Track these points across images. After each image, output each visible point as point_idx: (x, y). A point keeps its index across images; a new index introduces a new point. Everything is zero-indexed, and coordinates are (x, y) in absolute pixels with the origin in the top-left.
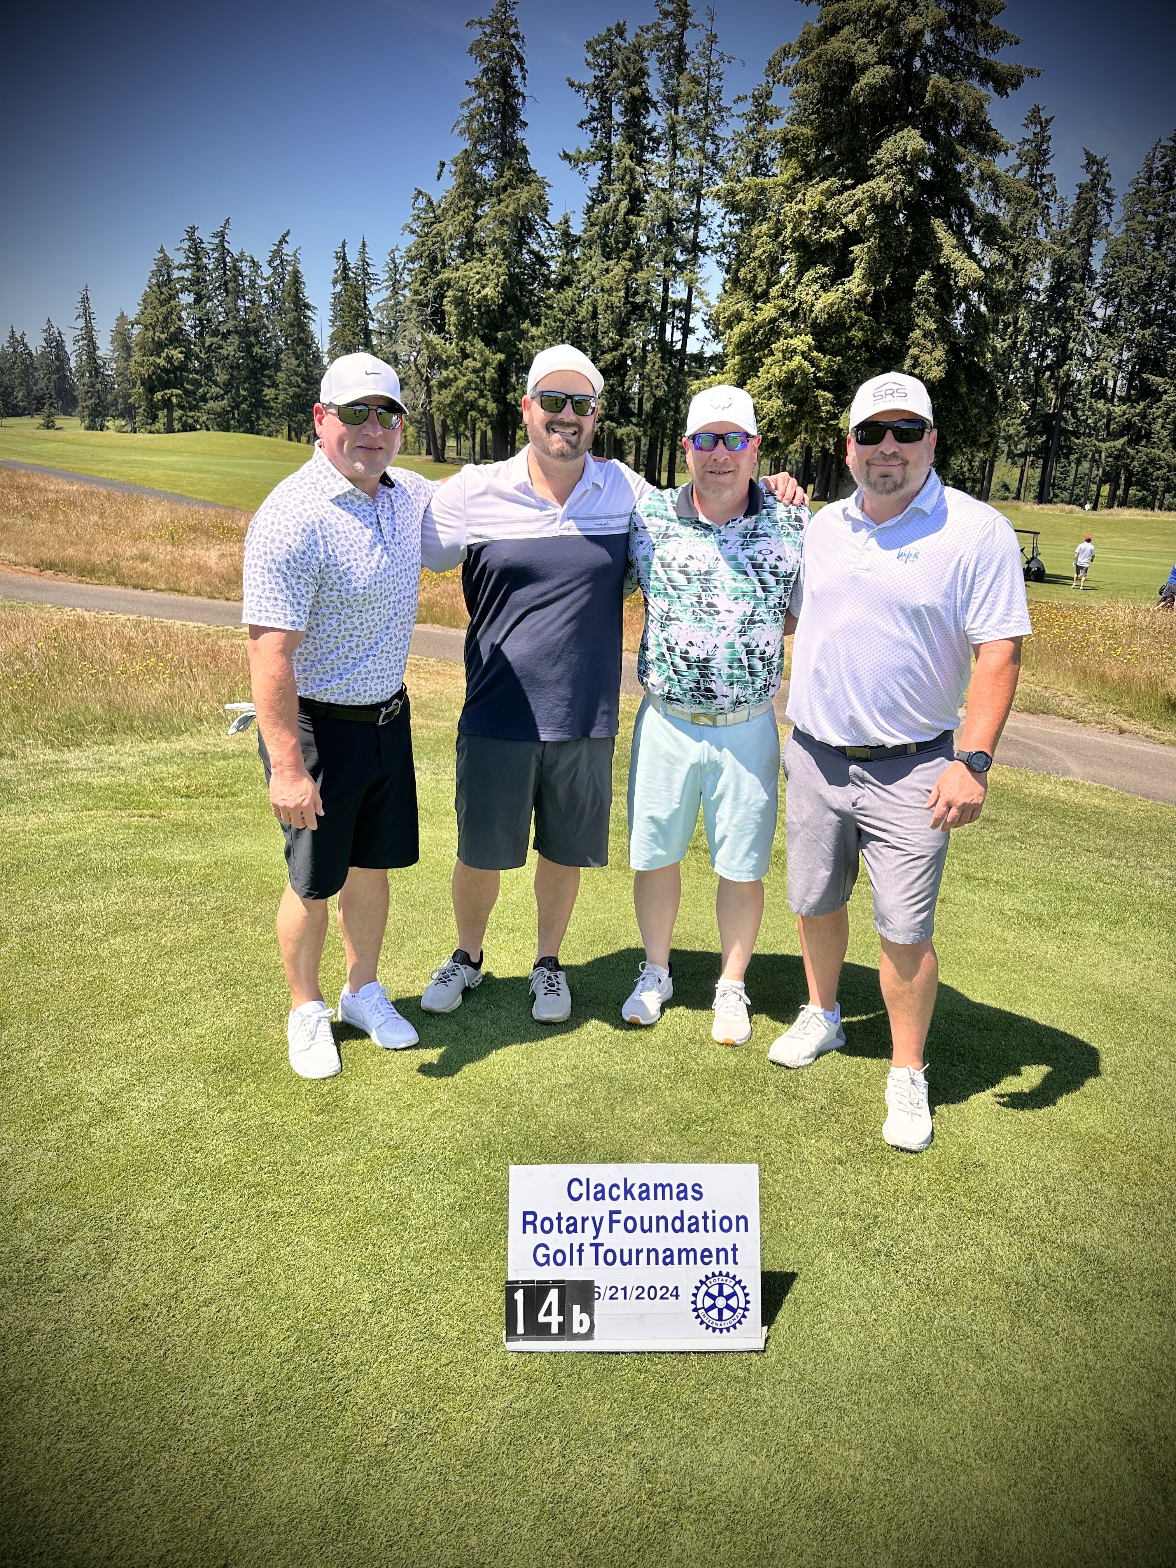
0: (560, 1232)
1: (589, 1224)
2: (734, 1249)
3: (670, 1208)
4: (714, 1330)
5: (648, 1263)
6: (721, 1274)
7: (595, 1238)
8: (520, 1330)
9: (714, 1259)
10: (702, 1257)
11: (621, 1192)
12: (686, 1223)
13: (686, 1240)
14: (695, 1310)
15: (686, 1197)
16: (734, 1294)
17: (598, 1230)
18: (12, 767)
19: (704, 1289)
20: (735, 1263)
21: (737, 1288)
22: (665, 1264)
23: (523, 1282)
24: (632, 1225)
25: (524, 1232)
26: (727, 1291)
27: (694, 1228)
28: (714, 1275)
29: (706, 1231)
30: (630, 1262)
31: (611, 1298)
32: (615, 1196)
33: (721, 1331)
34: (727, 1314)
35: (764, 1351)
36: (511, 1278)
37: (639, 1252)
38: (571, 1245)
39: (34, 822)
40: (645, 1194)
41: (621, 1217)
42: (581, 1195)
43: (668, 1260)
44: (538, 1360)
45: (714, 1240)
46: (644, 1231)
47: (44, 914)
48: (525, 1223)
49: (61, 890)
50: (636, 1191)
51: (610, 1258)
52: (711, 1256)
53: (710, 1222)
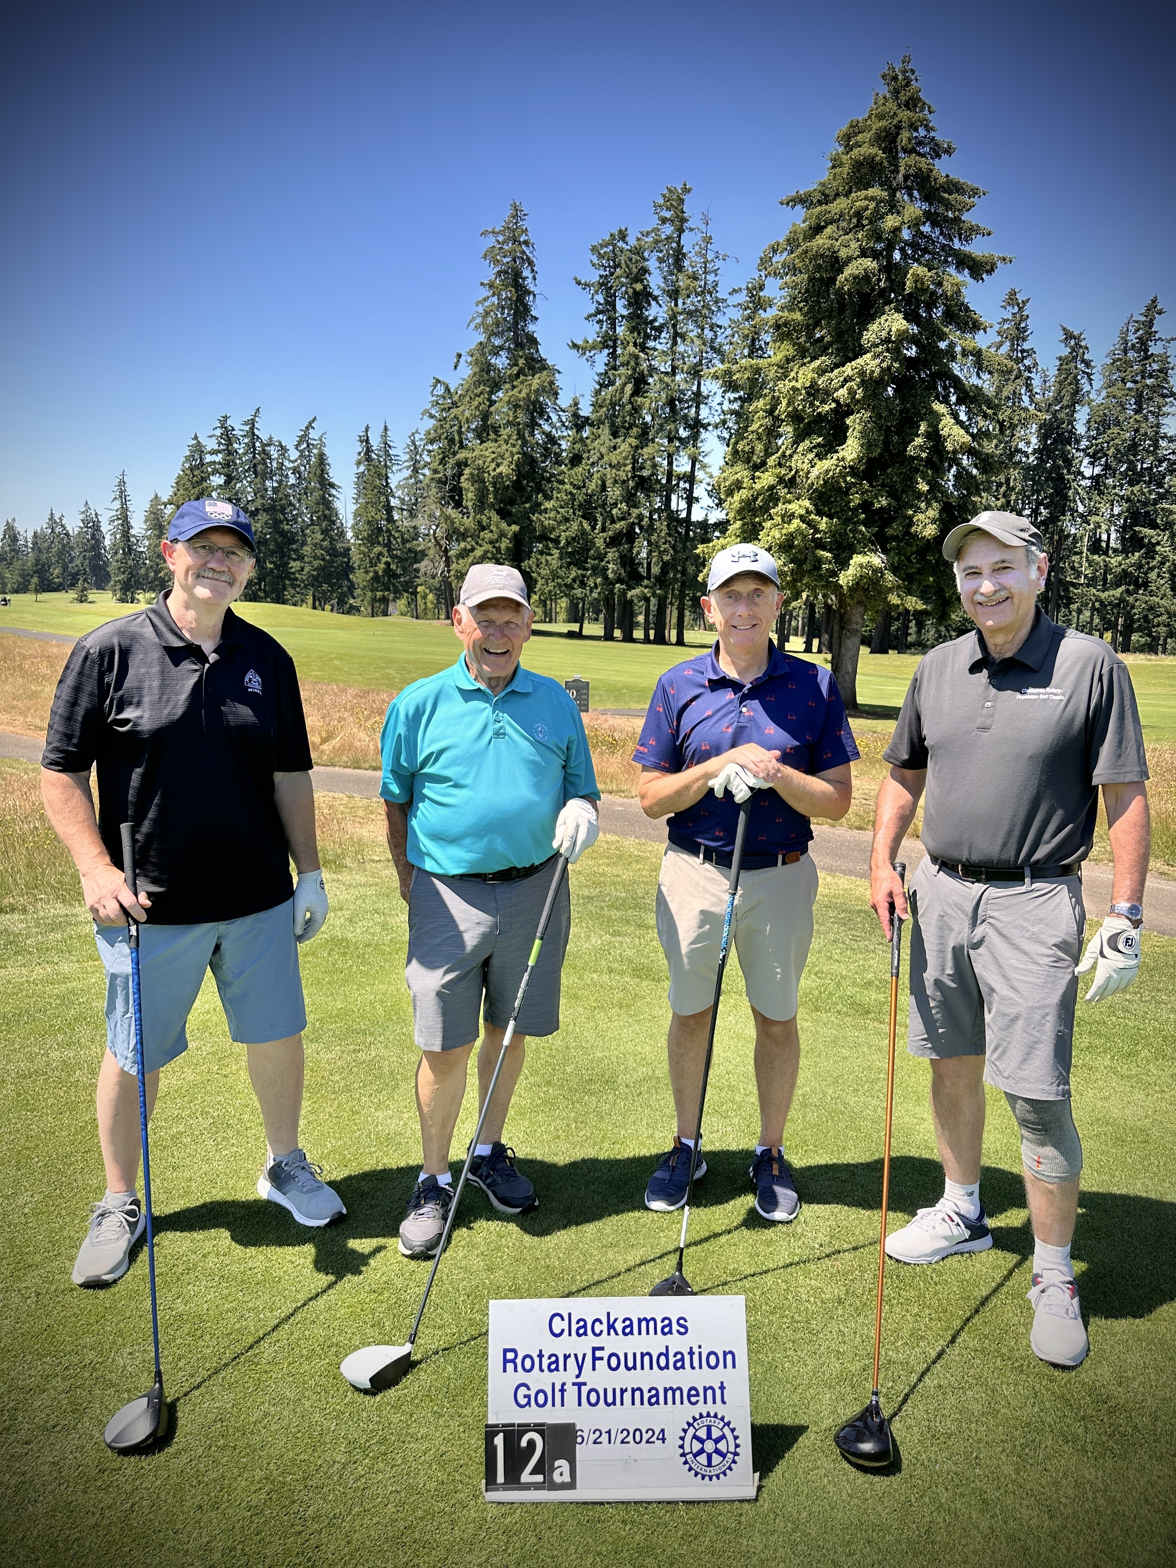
0: (542, 1370)
1: (571, 1361)
2: (722, 1388)
3: (654, 1343)
4: (703, 1477)
5: (633, 1404)
6: (708, 1415)
7: (578, 1376)
8: (500, 1478)
9: (701, 1398)
10: (689, 1396)
11: (604, 1327)
12: (672, 1360)
13: (671, 1378)
14: (683, 1455)
15: (670, 1332)
16: (723, 1437)
17: (580, 1368)
18: (22, 921)
19: (691, 1431)
20: (724, 1402)
21: (726, 1430)
22: (651, 1404)
23: (504, 1425)
24: (616, 1362)
25: (505, 1371)
26: (716, 1433)
27: (679, 1365)
28: (701, 1416)
29: (693, 1368)
30: (614, 1403)
31: (595, 1442)
32: (597, 1331)
33: (711, 1478)
34: (716, 1459)
35: (756, 1500)
36: (491, 1421)
37: (623, 1391)
38: (553, 1385)
39: (39, 972)
40: (628, 1330)
41: (604, 1354)
42: (563, 1331)
43: (654, 1400)
44: (518, 1511)
45: (701, 1378)
46: (628, 1369)
47: (41, 1062)
48: (506, 1361)
49: (60, 1037)
50: (619, 1326)
51: (593, 1399)
52: (698, 1395)
53: (696, 1358)
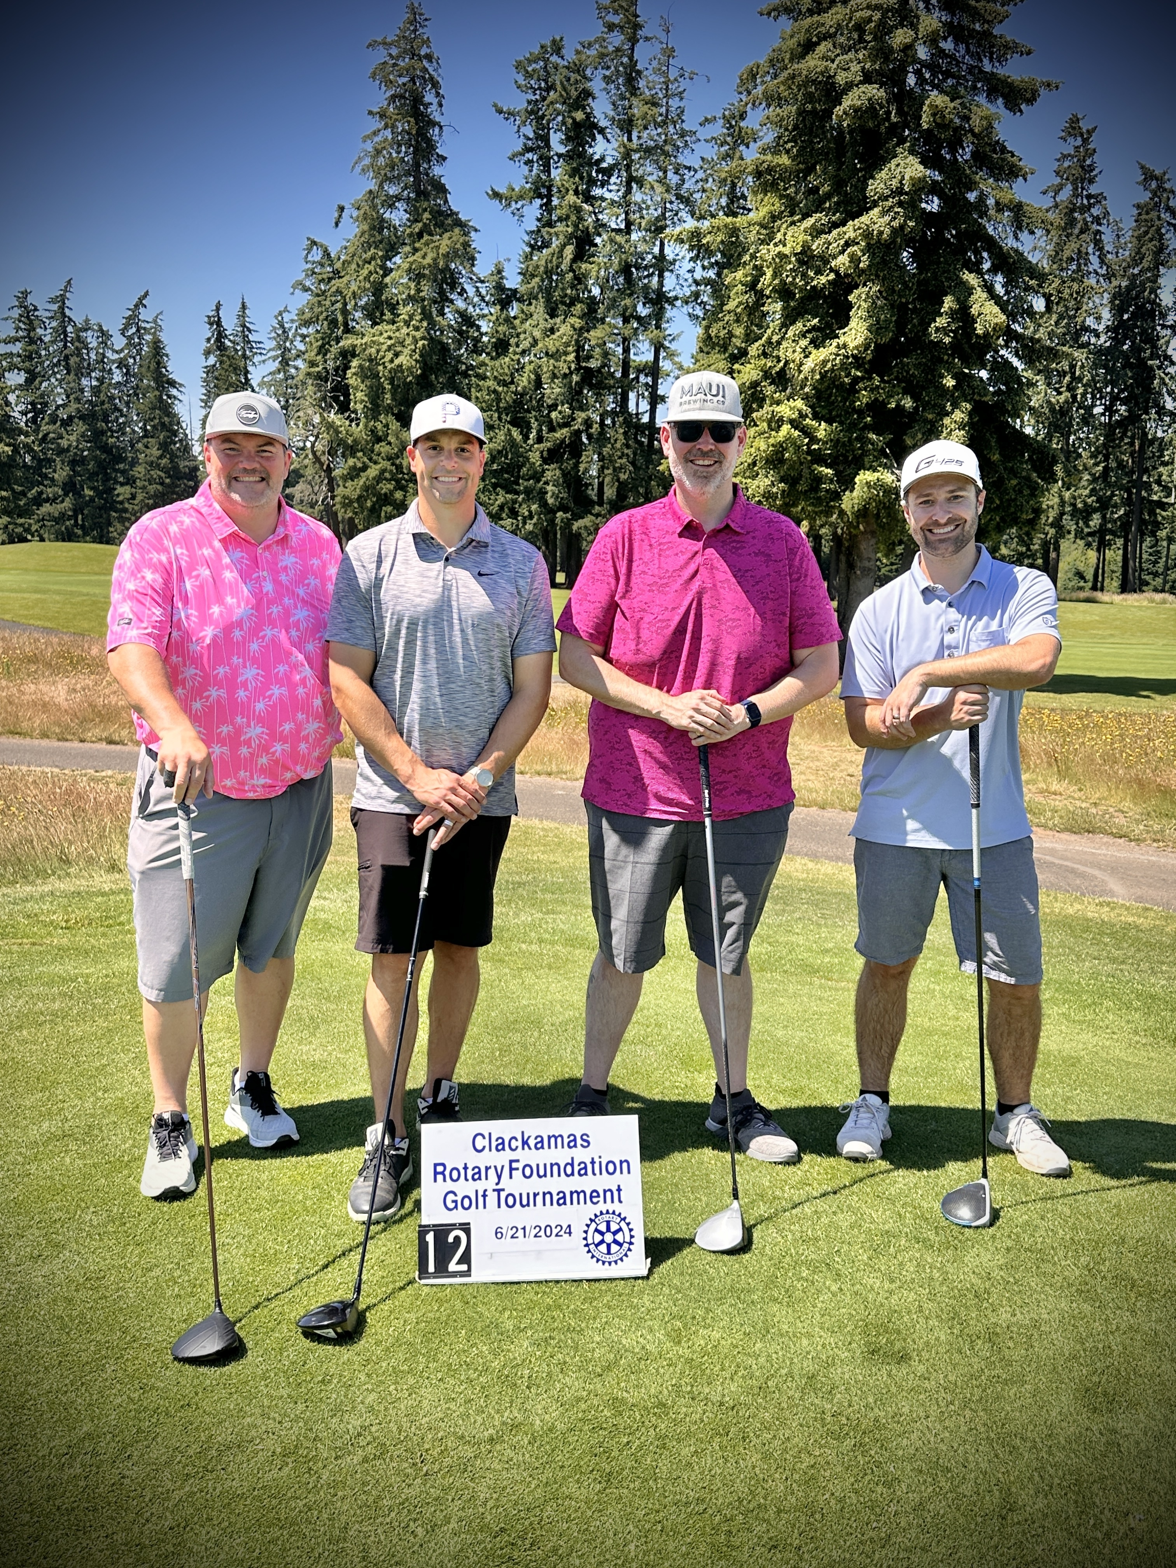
0: (466, 1180)
1: (492, 1172)
2: (619, 1190)
3: (562, 1156)
4: (604, 1263)
5: (544, 1205)
6: (608, 1212)
7: (497, 1184)
8: (431, 1269)
9: (601, 1199)
10: (591, 1197)
11: (520, 1143)
12: (576, 1168)
13: (576, 1183)
14: (587, 1245)
15: (575, 1146)
16: (620, 1229)
17: (499, 1177)
19: (593, 1226)
20: (620, 1201)
21: (623, 1224)
22: (559, 1205)
23: (434, 1226)
24: (529, 1171)
25: (435, 1180)
26: (614, 1227)
27: (583, 1172)
28: (602, 1213)
29: (594, 1174)
30: (528, 1205)
31: (512, 1237)
32: (513, 1147)
33: (610, 1263)
34: (614, 1248)
35: (647, 1278)
36: (424, 1222)
37: (535, 1195)
38: (477, 1191)
40: (540, 1144)
41: (520, 1165)
42: (484, 1147)
43: (562, 1200)
45: (601, 1182)
46: (540, 1177)
48: (436, 1173)
50: (532, 1142)
51: (511, 1201)
52: (598, 1196)
53: (597, 1166)
